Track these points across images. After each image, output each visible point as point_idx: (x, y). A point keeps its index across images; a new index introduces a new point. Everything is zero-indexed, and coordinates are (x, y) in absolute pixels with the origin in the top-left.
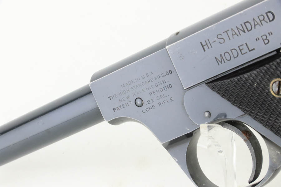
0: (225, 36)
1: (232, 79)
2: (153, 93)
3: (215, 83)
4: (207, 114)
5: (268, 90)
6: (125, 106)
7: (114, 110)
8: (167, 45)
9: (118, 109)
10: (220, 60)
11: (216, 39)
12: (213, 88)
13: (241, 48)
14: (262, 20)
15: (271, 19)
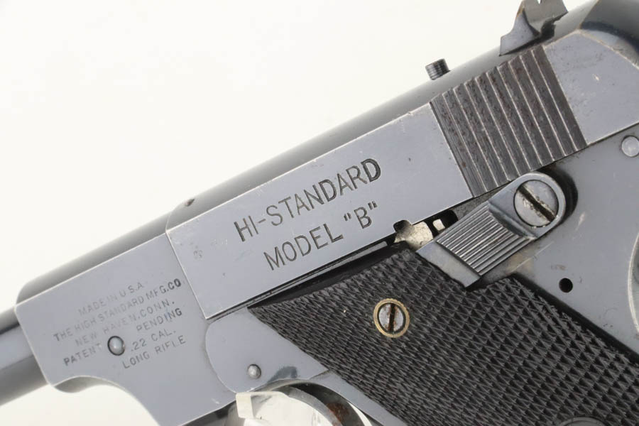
0: (282, 209)
1: (298, 300)
2: (143, 327)
3: (266, 308)
4: (253, 371)
5: (371, 322)
6: (88, 352)
7: (66, 361)
8: (168, 229)
9: (73, 360)
10: (275, 260)
11: (265, 216)
12: (262, 318)
13: (316, 234)
14: (355, 178)
15: (373, 175)
